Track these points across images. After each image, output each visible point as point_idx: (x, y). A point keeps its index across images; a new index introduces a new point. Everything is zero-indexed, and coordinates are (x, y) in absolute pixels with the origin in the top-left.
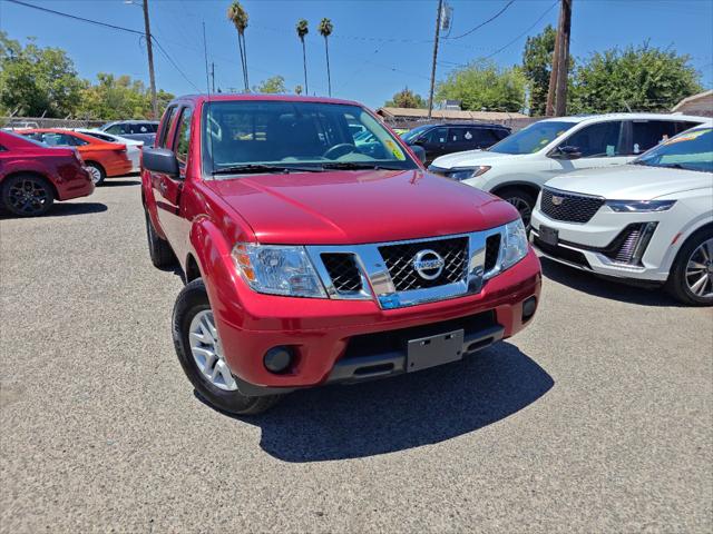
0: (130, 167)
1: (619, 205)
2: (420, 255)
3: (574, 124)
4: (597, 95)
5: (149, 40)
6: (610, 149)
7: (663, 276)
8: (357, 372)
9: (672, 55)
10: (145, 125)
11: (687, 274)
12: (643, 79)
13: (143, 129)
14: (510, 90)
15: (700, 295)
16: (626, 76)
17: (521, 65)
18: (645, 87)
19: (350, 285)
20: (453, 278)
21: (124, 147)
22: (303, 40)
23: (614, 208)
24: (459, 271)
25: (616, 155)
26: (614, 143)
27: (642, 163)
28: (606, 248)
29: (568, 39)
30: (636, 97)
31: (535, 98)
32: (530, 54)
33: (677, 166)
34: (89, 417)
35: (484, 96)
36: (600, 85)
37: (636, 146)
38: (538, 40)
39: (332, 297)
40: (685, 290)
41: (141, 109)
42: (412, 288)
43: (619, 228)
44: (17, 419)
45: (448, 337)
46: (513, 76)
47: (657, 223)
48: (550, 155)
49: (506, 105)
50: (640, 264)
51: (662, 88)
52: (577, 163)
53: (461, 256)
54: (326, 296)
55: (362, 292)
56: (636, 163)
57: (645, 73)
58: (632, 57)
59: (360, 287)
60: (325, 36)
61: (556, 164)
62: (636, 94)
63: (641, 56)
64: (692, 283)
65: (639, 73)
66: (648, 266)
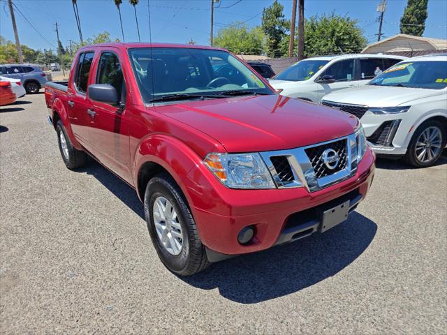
0: (14, 98)
1: (377, 111)
2: (325, 153)
3: (328, 62)
4: (308, 44)
5: (11, 7)
6: (349, 76)
7: (404, 152)
8: (294, 237)
9: (348, 19)
10: (17, 68)
11: (416, 149)
12: (333, 34)
13: (16, 70)
14: (255, 41)
15: (422, 161)
16: (323, 32)
17: (261, 26)
18: (334, 39)
19: (287, 177)
20: (341, 167)
21: (9, 84)
22: (119, 8)
23: (374, 113)
24: (344, 162)
25: (352, 80)
26: (351, 73)
27: (375, 84)
28: (370, 137)
29: (303, 9)
30: (330, 45)
31: (271, 46)
32: (266, 19)
33: (400, 85)
34: (83, 291)
35: (241, 45)
36: (309, 38)
37: (363, 74)
38: (270, 10)
39: (279, 188)
40: (415, 158)
41: (4, 56)
42: (323, 176)
43: (378, 125)
44: (24, 301)
45: (342, 206)
46: (256, 32)
47: (400, 120)
48: (316, 81)
49: (254, 50)
50: (391, 145)
51: (344, 40)
52: (332, 85)
53: (344, 152)
54: (274, 187)
55: (295, 181)
56: (371, 84)
57: (334, 31)
58: (326, 21)
59: (293, 179)
60: (134, 5)
61: (320, 87)
62: (329, 43)
63: (331, 21)
64: (418, 155)
65: (330, 30)
66: (396, 146)
